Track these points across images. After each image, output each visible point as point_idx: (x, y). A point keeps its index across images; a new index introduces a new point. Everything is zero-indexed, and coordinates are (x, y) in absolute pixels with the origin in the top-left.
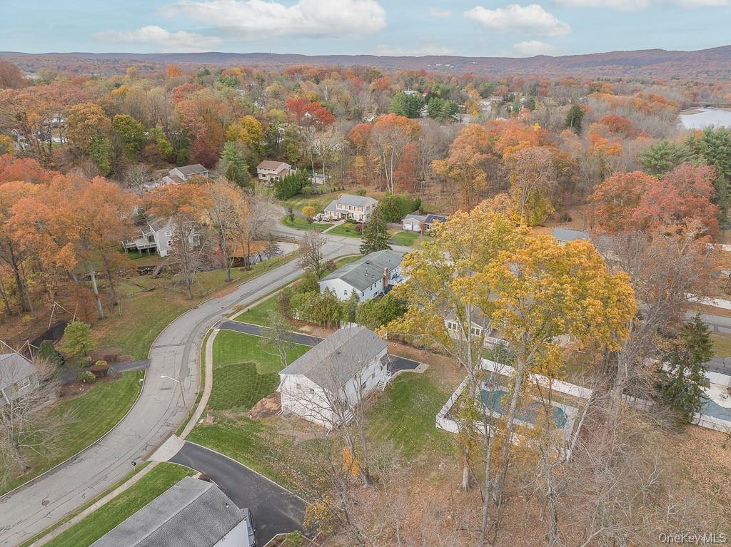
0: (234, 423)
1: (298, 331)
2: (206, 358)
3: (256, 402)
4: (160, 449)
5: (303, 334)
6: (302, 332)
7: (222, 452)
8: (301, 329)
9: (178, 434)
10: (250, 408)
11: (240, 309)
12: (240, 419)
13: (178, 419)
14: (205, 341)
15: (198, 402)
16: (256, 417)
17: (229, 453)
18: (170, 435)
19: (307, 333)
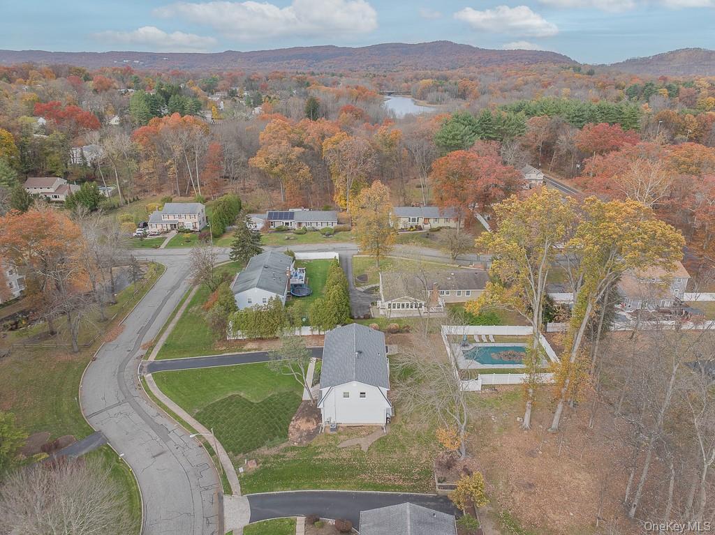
0: (283, 456)
1: (245, 351)
2: (170, 407)
3: (287, 429)
4: (226, 514)
5: (253, 352)
6: (249, 350)
7: (298, 488)
8: (245, 348)
9: (229, 491)
10: (286, 436)
11: (151, 347)
12: (286, 450)
13: (209, 477)
14: (148, 391)
15: (212, 453)
16: (301, 442)
17: (306, 486)
18: (221, 499)
19: (255, 349)
